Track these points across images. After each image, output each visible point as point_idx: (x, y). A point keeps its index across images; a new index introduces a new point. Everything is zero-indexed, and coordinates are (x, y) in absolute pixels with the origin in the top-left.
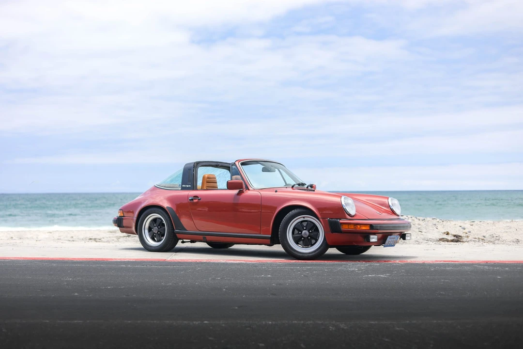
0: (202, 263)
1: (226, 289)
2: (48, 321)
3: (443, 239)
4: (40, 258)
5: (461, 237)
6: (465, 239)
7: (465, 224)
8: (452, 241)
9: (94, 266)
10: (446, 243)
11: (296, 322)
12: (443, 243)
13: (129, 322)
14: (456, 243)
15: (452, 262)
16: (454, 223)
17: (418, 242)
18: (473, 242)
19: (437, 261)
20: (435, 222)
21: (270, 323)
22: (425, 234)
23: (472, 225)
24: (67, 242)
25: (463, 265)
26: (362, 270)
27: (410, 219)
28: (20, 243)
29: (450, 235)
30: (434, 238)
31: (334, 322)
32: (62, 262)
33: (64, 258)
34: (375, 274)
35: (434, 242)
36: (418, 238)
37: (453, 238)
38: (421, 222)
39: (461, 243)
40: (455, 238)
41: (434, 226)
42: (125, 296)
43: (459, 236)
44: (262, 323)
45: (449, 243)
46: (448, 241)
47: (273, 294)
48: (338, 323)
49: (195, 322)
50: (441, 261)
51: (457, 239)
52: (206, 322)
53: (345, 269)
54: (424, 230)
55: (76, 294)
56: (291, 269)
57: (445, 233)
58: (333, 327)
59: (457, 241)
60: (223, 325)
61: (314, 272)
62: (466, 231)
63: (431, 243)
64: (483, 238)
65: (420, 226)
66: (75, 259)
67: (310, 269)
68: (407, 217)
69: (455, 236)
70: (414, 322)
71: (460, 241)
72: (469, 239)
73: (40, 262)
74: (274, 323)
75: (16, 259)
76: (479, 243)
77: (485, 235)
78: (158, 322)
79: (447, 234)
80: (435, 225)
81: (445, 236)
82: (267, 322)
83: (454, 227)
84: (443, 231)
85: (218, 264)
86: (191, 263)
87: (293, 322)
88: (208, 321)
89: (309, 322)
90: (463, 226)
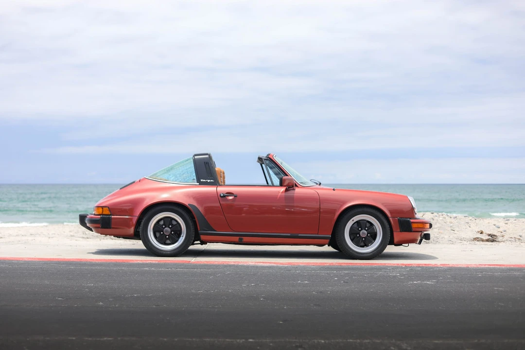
0: (230, 266)
1: (264, 298)
2: (74, 338)
3: (478, 238)
4: (56, 259)
5: (496, 236)
6: (500, 239)
7: (499, 222)
8: (488, 240)
9: (115, 269)
10: (481, 242)
11: (351, 340)
12: (478, 243)
13: (165, 339)
14: (491, 243)
15: (498, 267)
16: (488, 222)
17: (451, 242)
18: (510, 242)
19: (481, 265)
20: (467, 219)
21: (323, 341)
22: (458, 233)
23: (507, 224)
24: (81, 239)
25: (511, 269)
26: (404, 275)
27: (441, 216)
28: (32, 240)
29: (484, 234)
30: (468, 237)
31: (394, 341)
32: (80, 264)
33: (81, 259)
34: (420, 280)
35: (469, 242)
36: (451, 237)
37: (488, 237)
38: (452, 220)
39: (497, 243)
40: (490, 237)
41: (466, 224)
42: (154, 307)
43: (494, 235)
44: (314, 342)
45: (484, 243)
46: (483, 240)
47: (316, 305)
48: (399, 342)
49: (238, 341)
50: (485, 265)
51: (492, 239)
52: (251, 340)
53: (385, 274)
54: (456, 229)
55: (101, 304)
56: (327, 273)
57: (478, 232)
58: (394, 347)
59: (493, 241)
60: (271, 344)
61: (354, 277)
62: (501, 229)
63: (465, 243)
64: (519, 237)
65: (452, 224)
66: (93, 260)
67: (348, 273)
68: (437, 215)
69: (489, 235)
70: (483, 341)
71: (496, 241)
72: (505, 239)
73: (56, 263)
74: (327, 342)
75: (30, 260)
76: (516, 243)
77: (521, 234)
78: (198, 340)
79: (481, 233)
80: (468, 223)
81: (479, 236)
82: (320, 341)
83: (488, 226)
84: (477, 230)
85: (248, 267)
86: (219, 265)
87: (348, 341)
88: (253, 339)
89: (366, 341)
90: (497, 224)
